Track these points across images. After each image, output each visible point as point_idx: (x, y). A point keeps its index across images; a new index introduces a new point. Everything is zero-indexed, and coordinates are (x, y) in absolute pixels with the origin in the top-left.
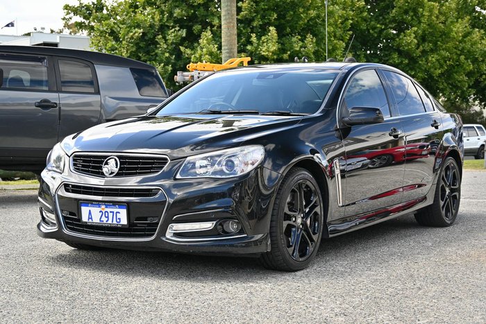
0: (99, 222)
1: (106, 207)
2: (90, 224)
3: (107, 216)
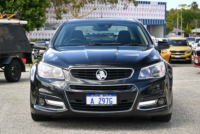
0: (98, 104)
1: (104, 96)
2: (92, 105)
3: (104, 100)
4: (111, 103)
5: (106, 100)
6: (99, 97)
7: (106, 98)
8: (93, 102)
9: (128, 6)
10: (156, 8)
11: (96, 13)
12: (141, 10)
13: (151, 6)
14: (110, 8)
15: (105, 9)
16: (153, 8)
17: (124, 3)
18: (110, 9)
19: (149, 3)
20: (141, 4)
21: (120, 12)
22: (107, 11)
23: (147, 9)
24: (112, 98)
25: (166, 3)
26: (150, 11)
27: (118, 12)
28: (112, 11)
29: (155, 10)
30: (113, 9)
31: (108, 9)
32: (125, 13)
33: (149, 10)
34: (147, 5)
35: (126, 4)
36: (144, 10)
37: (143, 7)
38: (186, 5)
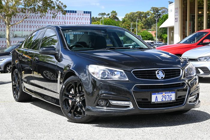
0: (161, 101)
1: (165, 94)
2: (156, 103)
3: (165, 97)
4: (171, 99)
5: (167, 97)
6: (162, 95)
7: (167, 95)
8: (157, 100)
9: (57, 15)
10: (82, 16)
11: (26, 21)
12: (69, 18)
13: (77, 15)
14: (40, 16)
15: (35, 17)
16: (79, 16)
17: (52, 12)
18: (40, 18)
19: (76, 12)
20: (69, 13)
21: (49, 20)
22: (36, 20)
23: (74, 18)
24: (171, 95)
25: (91, 12)
26: (77, 19)
27: (47, 20)
28: (41, 20)
29: (81, 19)
30: (43, 17)
31: (38, 17)
32: (54, 21)
33: (75, 19)
34: (74, 14)
35: (55, 13)
36: (71, 18)
37: (70, 16)
38: (105, 14)
